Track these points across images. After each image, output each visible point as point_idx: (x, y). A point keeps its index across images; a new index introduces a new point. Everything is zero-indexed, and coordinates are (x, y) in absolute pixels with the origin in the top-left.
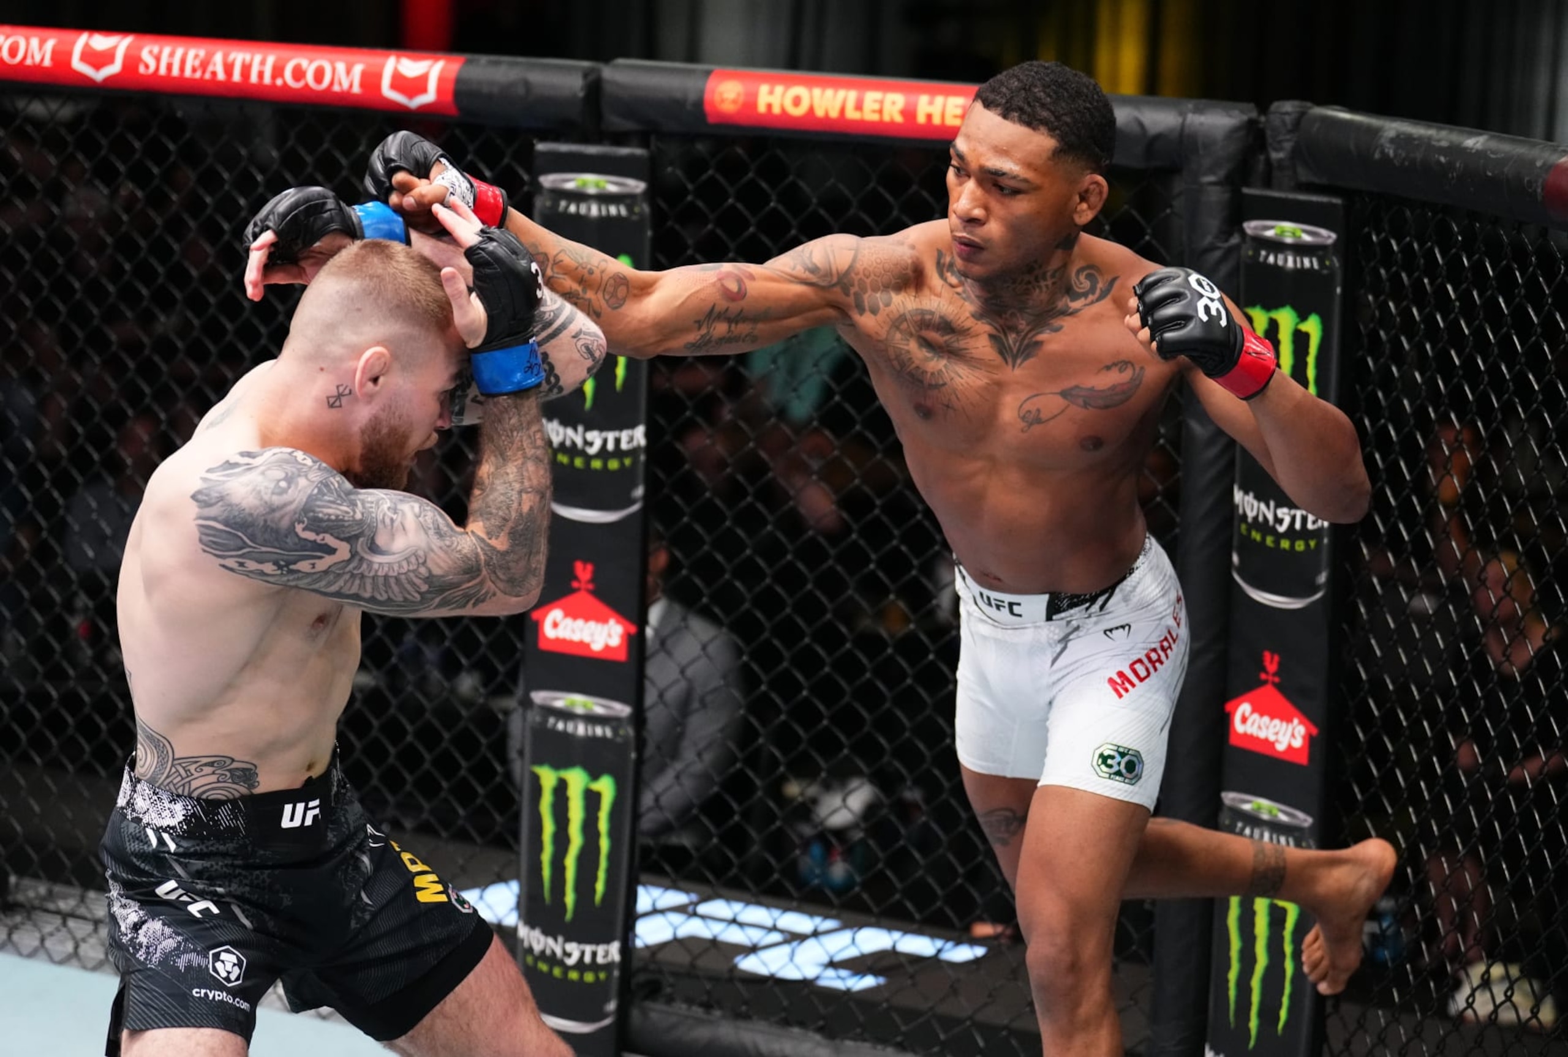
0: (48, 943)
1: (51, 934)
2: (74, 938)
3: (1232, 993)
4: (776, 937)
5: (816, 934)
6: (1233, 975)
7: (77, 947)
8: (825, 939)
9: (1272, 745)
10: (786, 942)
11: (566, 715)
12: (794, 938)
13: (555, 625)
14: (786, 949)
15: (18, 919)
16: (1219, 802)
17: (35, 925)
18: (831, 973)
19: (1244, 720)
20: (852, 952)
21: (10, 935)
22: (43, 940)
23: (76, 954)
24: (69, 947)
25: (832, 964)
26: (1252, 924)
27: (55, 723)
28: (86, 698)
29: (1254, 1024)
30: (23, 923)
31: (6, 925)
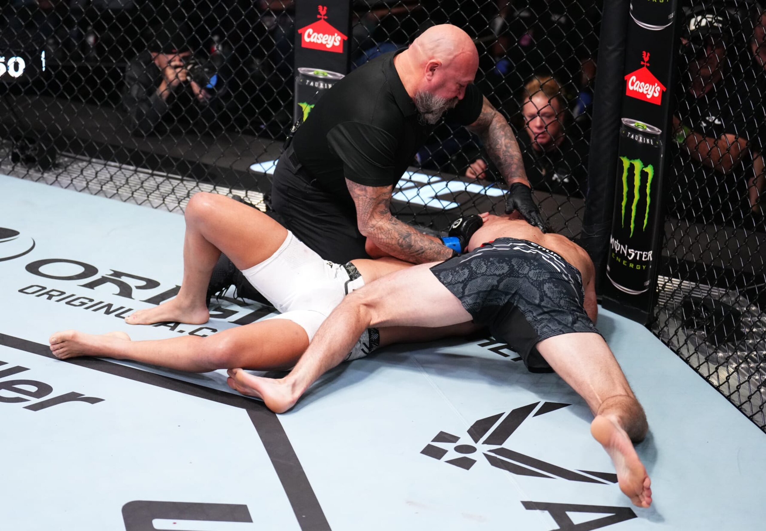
0: (75, 182)
1: (75, 178)
2: (86, 180)
3: (623, 212)
4: (412, 184)
5: (429, 183)
6: (624, 204)
7: (87, 184)
8: (433, 186)
9: (645, 95)
10: (416, 187)
11: (315, 79)
12: (419, 185)
13: (309, 36)
14: (416, 190)
15: (61, 171)
16: (621, 122)
17: (68, 174)
18: (436, 201)
19: (633, 84)
20: (446, 191)
21: (57, 177)
22: (72, 180)
23: (87, 187)
24: (84, 184)
25: (437, 197)
26: (633, 180)
27: (76, 80)
28: (90, 68)
29: (632, 226)
30: (62, 173)
31: (55, 174)
